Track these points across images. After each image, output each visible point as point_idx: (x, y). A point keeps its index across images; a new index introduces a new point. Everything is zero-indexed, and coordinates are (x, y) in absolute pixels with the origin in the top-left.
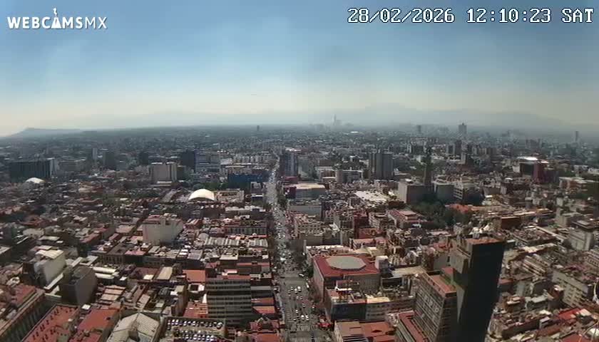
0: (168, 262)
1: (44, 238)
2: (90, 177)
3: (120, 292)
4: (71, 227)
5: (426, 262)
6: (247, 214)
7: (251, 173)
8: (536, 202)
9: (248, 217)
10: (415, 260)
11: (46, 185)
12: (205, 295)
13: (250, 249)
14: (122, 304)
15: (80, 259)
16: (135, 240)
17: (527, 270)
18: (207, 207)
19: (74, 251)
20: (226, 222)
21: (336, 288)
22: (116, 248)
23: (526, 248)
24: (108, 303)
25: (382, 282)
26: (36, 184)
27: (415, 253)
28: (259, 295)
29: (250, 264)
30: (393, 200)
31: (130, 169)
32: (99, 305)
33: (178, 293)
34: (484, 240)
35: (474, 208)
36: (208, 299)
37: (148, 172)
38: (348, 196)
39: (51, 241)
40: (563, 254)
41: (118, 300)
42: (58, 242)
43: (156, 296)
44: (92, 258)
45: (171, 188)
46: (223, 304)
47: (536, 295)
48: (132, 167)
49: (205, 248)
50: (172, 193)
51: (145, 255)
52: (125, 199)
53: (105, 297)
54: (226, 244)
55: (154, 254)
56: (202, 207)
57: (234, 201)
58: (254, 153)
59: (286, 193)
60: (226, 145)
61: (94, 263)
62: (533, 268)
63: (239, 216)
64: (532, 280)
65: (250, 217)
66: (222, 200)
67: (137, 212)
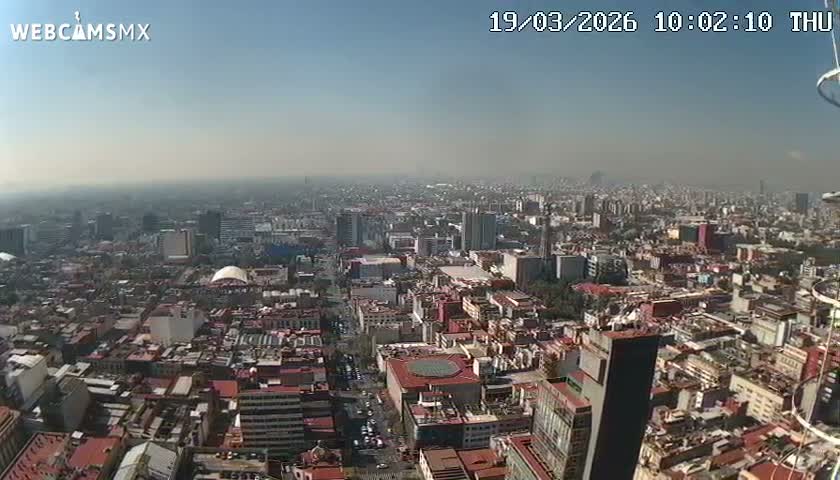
0: (186, 370)
1: (18, 338)
2: (79, 250)
3: (121, 413)
4: (53, 322)
5: (546, 364)
6: (293, 301)
7: (296, 242)
8: (703, 278)
9: (294, 305)
10: (530, 362)
11: (19, 263)
12: (238, 417)
13: (298, 350)
14: (125, 430)
15: (66, 367)
16: (140, 339)
17: (692, 374)
19: (58, 356)
20: (264, 313)
21: (420, 402)
22: (115, 353)
23: (691, 344)
25: (483, 395)
26: (5, 261)
27: (529, 354)
28: (314, 414)
29: (299, 370)
30: (497, 278)
31: (130, 238)
33: (201, 413)
34: (629, 333)
35: (612, 289)
36: (241, 421)
37: (155, 242)
38: (433, 274)
39: (28, 342)
40: (744, 351)
41: (119, 424)
42: (37, 343)
43: (171, 418)
44: (82, 366)
45: (187, 265)
46: (263, 427)
47: (706, 409)
48: (135, 236)
49: (236, 351)
50: (189, 272)
51: (156, 359)
52: (125, 282)
54: (265, 342)
55: (165, 358)
56: (230, 292)
57: (274, 282)
58: (301, 215)
59: (347, 271)
60: (262, 204)
61: (87, 373)
62: (699, 371)
63: (281, 303)
64: (700, 388)
65: (297, 305)
66: (260, 280)
67: (142, 300)
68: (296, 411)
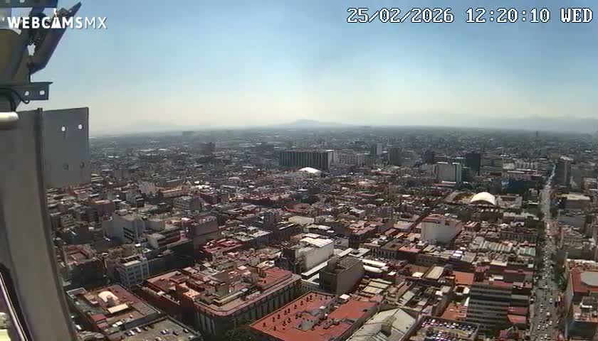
0: (441, 262)
1: (313, 226)
2: (373, 171)
3: (385, 286)
4: (346, 218)
6: (522, 221)
7: (529, 179)
11: (323, 175)
12: (468, 299)
13: (520, 256)
14: (384, 298)
15: (350, 250)
16: (412, 237)
18: (487, 210)
19: (345, 241)
20: (503, 228)
21: (581, 304)
22: (391, 244)
24: (369, 296)
26: (311, 174)
29: (516, 272)
31: (415, 166)
32: (359, 297)
33: (444, 294)
36: (469, 303)
37: (434, 171)
39: (322, 230)
41: (381, 293)
42: (329, 231)
43: (421, 294)
44: (363, 251)
45: (454, 188)
46: (482, 309)
48: (418, 165)
49: (478, 252)
50: (455, 193)
51: (419, 252)
53: (368, 289)
54: (499, 249)
55: (427, 252)
56: (482, 211)
57: (512, 206)
58: (534, 160)
59: (558, 203)
60: (509, 149)
61: (364, 256)
63: (515, 222)
65: (525, 225)
66: (502, 205)
67: (418, 209)
68: (506, 300)
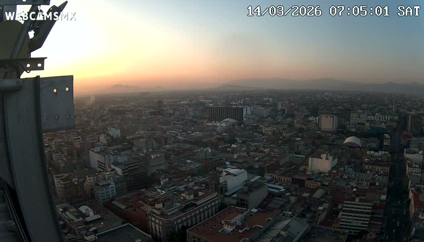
0: (323, 186)
7: (385, 128)
11: (239, 124)
12: (341, 212)
15: (258, 177)
24: (272, 210)
33: (324, 208)
36: (342, 215)
39: (239, 163)
42: (244, 164)
44: (268, 178)
46: (351, 219)
49: (349, 179)
51: (307, 179)
52: (299, 139)
55: (313, 178)
56: (352, 149)
57: (373, 147)
61: (268, 181)
68: (368, 213)
